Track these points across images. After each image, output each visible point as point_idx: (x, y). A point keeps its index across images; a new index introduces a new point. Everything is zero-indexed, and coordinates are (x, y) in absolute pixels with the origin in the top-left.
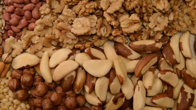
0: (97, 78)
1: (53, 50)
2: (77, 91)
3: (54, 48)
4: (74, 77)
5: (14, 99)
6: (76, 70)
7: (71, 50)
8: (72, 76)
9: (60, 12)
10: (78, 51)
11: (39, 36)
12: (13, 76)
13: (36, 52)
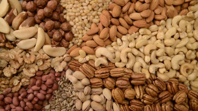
0: (3, 17)
1: (31, 51)
2: (23, 14)
3: (30, 52)
4: (21, 25)
5: (73, 26)
6: (18, 29)
7: (17, 46)
8: (22, 26)
9: (15, 76)
10: (13, 43)
11: (37, 64)
12: (67, 43)
13: (44, 54)
